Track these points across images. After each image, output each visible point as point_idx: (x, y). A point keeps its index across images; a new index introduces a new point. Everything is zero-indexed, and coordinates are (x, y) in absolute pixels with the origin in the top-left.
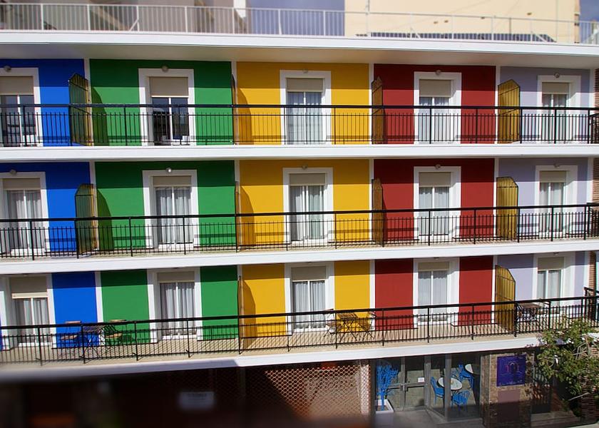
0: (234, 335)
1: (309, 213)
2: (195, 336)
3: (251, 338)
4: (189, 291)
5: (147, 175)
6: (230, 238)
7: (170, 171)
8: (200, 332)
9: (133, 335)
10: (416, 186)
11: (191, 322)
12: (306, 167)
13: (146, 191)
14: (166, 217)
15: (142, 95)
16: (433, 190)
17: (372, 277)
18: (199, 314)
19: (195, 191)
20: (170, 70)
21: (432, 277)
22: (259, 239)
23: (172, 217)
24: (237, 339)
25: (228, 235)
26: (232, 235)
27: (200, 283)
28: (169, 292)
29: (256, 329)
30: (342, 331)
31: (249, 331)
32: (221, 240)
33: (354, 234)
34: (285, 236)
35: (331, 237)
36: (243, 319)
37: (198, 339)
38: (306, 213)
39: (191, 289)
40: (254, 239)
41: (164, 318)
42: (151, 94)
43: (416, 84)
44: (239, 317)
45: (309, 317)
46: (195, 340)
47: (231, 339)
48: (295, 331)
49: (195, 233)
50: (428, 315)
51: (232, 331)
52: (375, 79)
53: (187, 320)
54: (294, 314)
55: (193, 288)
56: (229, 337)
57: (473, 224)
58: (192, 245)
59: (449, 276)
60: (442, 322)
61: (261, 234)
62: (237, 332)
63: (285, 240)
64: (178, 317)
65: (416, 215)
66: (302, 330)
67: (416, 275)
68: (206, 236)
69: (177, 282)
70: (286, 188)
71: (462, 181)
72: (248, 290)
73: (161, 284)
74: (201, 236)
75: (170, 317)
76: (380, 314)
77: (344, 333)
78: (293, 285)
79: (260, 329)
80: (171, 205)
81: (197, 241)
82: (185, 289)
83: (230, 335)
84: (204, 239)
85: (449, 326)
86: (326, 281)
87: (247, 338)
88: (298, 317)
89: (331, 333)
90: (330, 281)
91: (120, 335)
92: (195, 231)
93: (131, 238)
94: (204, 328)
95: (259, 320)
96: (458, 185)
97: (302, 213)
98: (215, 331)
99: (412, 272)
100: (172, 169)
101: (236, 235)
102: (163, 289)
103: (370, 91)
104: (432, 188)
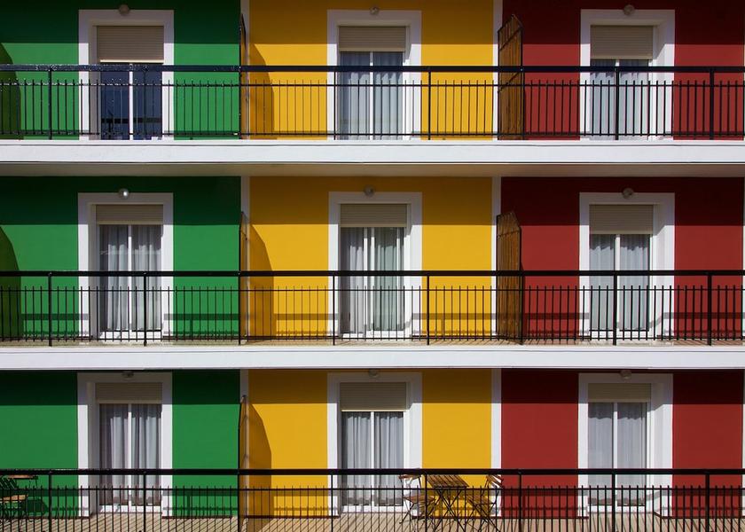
0: (231, 509)
1: (376, 273)
2: (157, 509)
3: (262, 517)
4: (151, 421)
5: (87, 202)
6: (228, 323)
7: (125, 194)
8: (167, 501)
9: (46, 500)
10: (584, 232)
11: (153, 477)
12: (372, 191)
13: (83, 231)
14: (117, 274)
15: (84, 53)
16: (618, 240)
17: (496, 409)
18: (167, 463)
19: (168, 231)
20: (132, 11)
21: (616, 414)
22: (282, 326)
23: (126, 274)
24: (235, 518)
25: (224, 317)
26: (231, 317)
27: (171, 406)
28: (116, 422)
29: (270, 502)
30: (437, 513)
31: (258, 503)
32: (212, 326)
33: (464, 322)
34: (330, 322)
35: (418, 326)
36: (248, 477)
37: (165, 514)
38: (369, 273)
39: (154, 419)
40: (272, 326)
41: (105, 467)
42: (100, 56)
43: (585, 31)
44: (241, 472)
45: (371, 480)
46: (157, 517)
47: (223, 517)
48: (346, 509)
49: (165, 311)
50: (613, 489)
51: (226, 501)
52: (506, 19)
53: (146, 472)
54: (343, 472)
55: (158, 416)
56: (220, 513)
57: (705, 310)
58: (157, 335)
59: (652, 416)
60: (634, 509)
61: (287, 317)
62: (235, 505)
63: (330, 328)
64: (129, 466)
65: (584, 281)
66: (359, 508)
67: (583, 409)
68: (184, 317)
69: (130, 402)
70: (333, 230)
71: (677, 224)
72: (258, 423)
73: (101, 405)
74: (176, 317)
75: (115, 466)
76: (513, 482)
77: (441, 518)
78: (343, 419)
79: (279, 501)
80: (126, 256)
81: (168, 327)
82: (145, 419)
83: (223, 509)
84: (181, 323)
85: (650, 517)
86: (407, 413)
87: (254, 517)
88: (350, 478)
89: (414, 518)
90: (414, 415)
91: (22, 497)
92: (166, 305)
93: (50, 317)
94: (176, 492)
95: (277, 482)
96: (669, 231)
97: (362, 273)
98: (196, 501)
99: (576, 401)
100: (130, 192)
101: (239, 317)
102: (105, 415)
103: (495, 47)
104: (614, 237)
